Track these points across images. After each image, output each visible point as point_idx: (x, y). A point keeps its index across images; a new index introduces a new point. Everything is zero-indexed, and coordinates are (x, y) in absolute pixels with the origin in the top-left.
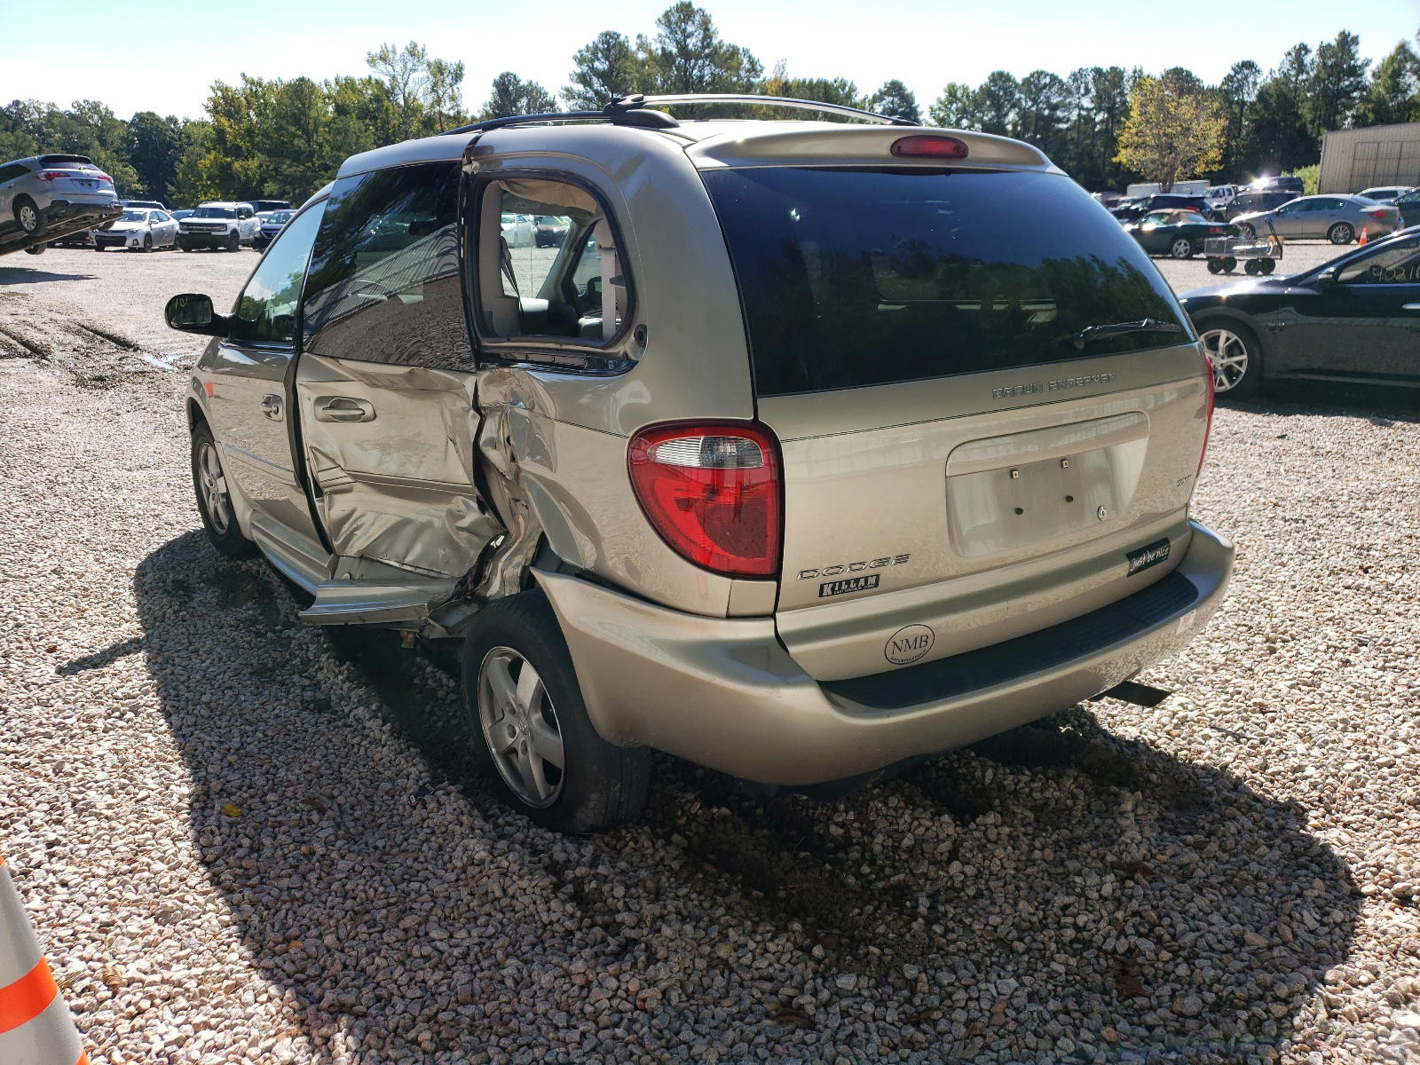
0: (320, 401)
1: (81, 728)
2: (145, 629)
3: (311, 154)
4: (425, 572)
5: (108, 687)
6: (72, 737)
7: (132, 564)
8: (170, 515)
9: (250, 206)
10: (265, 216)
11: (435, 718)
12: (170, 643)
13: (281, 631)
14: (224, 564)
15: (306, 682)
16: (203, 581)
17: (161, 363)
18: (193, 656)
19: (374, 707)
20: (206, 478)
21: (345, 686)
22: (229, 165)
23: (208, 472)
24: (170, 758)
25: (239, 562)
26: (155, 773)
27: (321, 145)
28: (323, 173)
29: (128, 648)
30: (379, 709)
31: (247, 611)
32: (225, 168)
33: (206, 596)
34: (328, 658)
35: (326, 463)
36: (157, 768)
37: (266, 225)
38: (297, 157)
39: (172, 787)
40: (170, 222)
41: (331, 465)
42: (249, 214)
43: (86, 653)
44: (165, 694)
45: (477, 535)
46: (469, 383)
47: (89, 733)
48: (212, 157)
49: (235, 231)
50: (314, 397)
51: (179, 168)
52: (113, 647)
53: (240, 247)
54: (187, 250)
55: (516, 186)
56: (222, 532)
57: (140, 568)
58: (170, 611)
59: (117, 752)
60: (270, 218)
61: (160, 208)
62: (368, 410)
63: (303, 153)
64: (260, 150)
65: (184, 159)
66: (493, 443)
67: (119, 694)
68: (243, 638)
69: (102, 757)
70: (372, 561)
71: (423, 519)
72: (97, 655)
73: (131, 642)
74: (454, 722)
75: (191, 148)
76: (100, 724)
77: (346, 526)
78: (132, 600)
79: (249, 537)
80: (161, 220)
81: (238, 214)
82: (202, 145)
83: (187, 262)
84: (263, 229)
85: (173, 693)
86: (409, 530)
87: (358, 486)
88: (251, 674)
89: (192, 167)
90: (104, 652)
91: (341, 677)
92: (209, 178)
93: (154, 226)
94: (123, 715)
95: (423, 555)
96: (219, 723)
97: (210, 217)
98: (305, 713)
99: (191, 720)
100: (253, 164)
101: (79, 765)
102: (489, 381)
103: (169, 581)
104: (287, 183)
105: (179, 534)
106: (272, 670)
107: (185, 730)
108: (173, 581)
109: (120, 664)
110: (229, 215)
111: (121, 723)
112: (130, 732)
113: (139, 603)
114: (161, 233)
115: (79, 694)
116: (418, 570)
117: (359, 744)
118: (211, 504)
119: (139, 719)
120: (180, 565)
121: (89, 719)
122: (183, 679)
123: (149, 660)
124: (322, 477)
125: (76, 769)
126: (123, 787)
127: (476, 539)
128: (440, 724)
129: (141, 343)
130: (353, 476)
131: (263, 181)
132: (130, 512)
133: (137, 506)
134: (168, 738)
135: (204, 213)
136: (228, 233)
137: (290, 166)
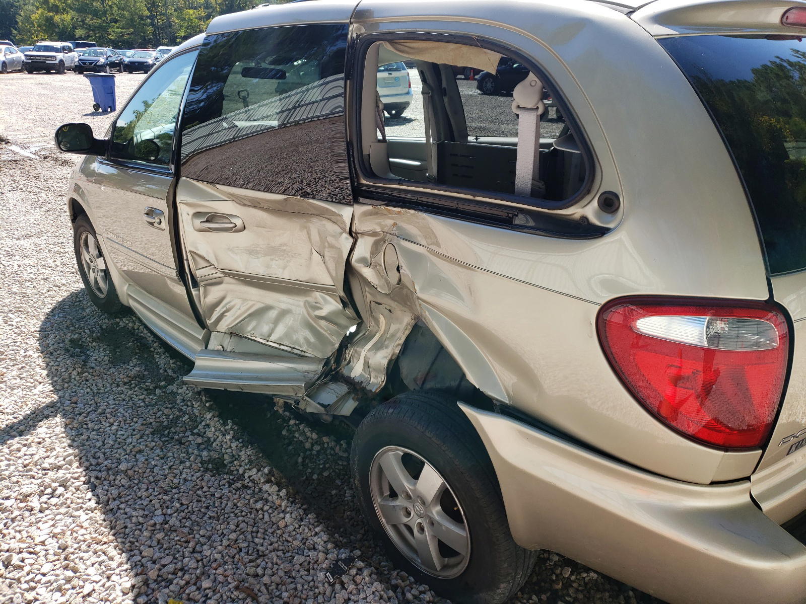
0: (197, 215)
1: (20, 509)
2: (56, 391)
3: (105, 13)
4: (289, 349)
5: (36, 458)
6: (13, 520)
7: (35, 325)
8: (56, 278)
9: (70, 45)
10: (80, 52)
11: (309, 470)
12: (80, 405)
13: (165, 387)
14: (106, 322)
15: (199, 440)
16: (94, 340)
17: (26, 153)
18: (102, 418)
19: (266, 470)
20: (86, 256)
21: (234, 445)
22: (52, 18)
23: (88, 252)
24: (105, 540)
25: (118, 320)
26: (94, 559)
27: (111, 7)
28: (113, 24)
29: (46, 412)
30: (270, 472)
31: (134, 368)
32: (49, 20)
33: (99, 354)
34: (214, 416)
35: (202, 263)
36: (95, 553)
37: (82, 57)
38: (96, 13)
39: (114, 578)
40: (18, 54)
41: (206, 264)
42: (70, 50)
43: (10, 420)
44: (87, 464)
45: (336, 324)
46: (346, 212)
47: (27, 514)
48: (39, 12)
49: (61, 61)
50: (192, 211)
51: (19, 19)
52: (33, 413)
53: (66, 71)
54: (30, 72)
55: (399, 47)
56: (102, 296)
57: (42, 330)
58: (75, 373)
59: (55, 536)
60: (84, 53)
61: (11, 45)
62: (239, 223)
63: (99, 11)
64: (71, 8)
65: (22, 13)
66: (363, 260)
67: (46, 465)
68: (139, 397)
69: (43, 543)
70: (241, 337)
71: (284, 306)
72: (20, 422)
73: (48, 406)
74: (326, 474)
75: (26, 7)
76: (35, 502)
77: (218, 309)
78: (40, 361)
79: (125, 303)
80: (11, 53)
81: (63, 49)
82: (33, 5)
83: (32, 81)
84: (80, 60)
85: (93, 461)
86: (273, 314)
87: (227, 279)
88: (153, 433)
89: (27, 19)
90: (27, 418)
91: (228, 437)
92: (39, 26)
93: (7, 57)
94: (54, 491)
95: (287, 335)
96: (139, 494)
97: (44, 51)
98: (207, 476)
99: (115, 492)
100: (67, 17)
101: (25, 555)
102: (366, 214)
103: (67, 342)
104: (90, 30)
105: (66, 294)
106: (168, 427)
107: (113, 505)
108: (70, 340)
109: (42, 430)
110: (57, 50)
111: (54, 501)
112: (63, 510)
113: (48, 365)
114: (12, 62)
115: (12, 468)
116: (282, 347)
117: (262, 509)
118: (92, 276)
119: (69, 495)
120: (72, 325)
121: (25, 497)
122: (99, 444)
123: (66, 426)
124: (199, 274)
125: (23, 561)
126: (68, 581)
127: (335, 328)
128: (315, 477)
129: (9, 138)
130: (223, 273)
131: (74, 28)
132: (26, 277)
133: (29, 271)
134: (98, 516)
135: (40, 49)
136: (57, 62)
137: (92, 19)
